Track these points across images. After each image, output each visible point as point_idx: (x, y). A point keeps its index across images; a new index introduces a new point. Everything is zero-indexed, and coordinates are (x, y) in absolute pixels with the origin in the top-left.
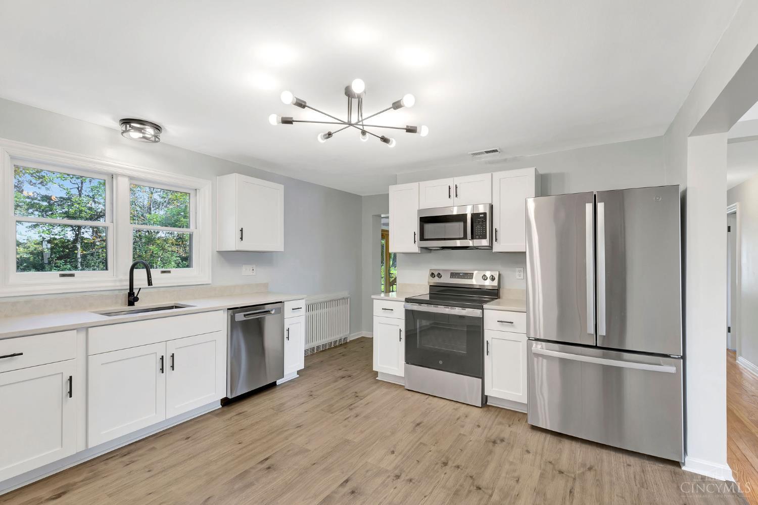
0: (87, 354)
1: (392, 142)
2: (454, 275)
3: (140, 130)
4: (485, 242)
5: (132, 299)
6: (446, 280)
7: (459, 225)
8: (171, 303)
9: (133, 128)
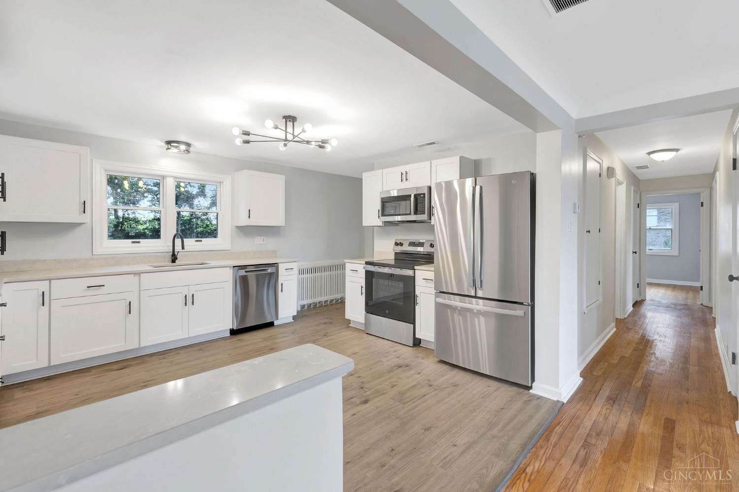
0: (140, 289)
1: (327, 148)
2: (412, 244)
3: (176, 147)
4: (424, 217)
5: (174, 259)
6: (406, 248)
7: (406, 204)
8: (200, 262)
9: (173, 146)
